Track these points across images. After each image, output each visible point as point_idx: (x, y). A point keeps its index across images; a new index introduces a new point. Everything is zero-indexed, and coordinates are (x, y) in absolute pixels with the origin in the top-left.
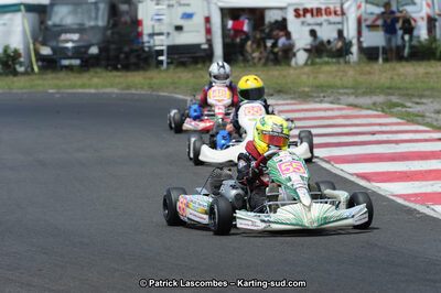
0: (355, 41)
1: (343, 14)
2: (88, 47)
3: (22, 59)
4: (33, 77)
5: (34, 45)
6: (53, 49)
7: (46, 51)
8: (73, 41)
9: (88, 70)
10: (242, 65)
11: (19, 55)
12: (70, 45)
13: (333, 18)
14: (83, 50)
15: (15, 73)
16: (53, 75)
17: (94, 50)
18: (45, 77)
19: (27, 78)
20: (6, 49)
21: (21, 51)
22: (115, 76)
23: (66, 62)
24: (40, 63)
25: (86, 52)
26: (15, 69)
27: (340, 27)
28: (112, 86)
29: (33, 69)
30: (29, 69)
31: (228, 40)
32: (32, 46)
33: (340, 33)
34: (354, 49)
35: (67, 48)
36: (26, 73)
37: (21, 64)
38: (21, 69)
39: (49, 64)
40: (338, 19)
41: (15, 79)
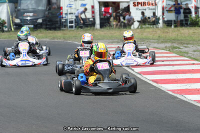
0: (161, 18)
1: (156, 5)
2: (37, 19)
3: (6, 25)
4: (11, 33)
6: (21, 20)
7: (17, 21)
8: (30, 16)
9: (37, 30)
10: (108, 28)
11: (5, 23)
12: (29, 18)
13: (151, 7)
14: (35, 20)
15: (3, 31)
17: (40, 21)
19: (8, 33)
21: (6, 21)
22: (49, 33)
24: (14, 26)
25: (36, 22)
26: (3, 29)
27: (154, 11)
28: (46, 38)
29: (11, 30)
31: (102, 17)
32: (11, 19)
33: (154, 14)
34: (161, 21)
35: (27, 20)
36: (8, 31)
37: (6, 27)
38: (6, 29)
39: (19, 27)
40: (153, 7)
41: (3, 34)
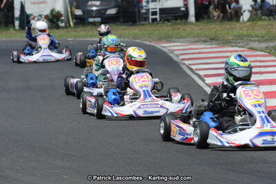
2: (106, 10)
3: (63, 18)
4: (69, 30)
5: (71, 8)
6: (83, 11)
7: (78, 12)
8: (96, 6)
10: (206, 21)
11: (61, 15)
12: (94, 8)
14: (103, 12)
15: (58, 27)
16: (83, 28)
17: (112, 11)
18: (77, 29)
19: (65, 30)
20: (52, 11)
21: (62, 12)
23: (91, 20)
24: (74, 21)
25: (105, 13)
26: (58, 24)
29: (70, 25)
30: (68, 25)
32: (69, 9)
35: (92, 11)
36: (65, 27)
37: (62, 21)
38: (63, 25)
39: (81, 21)
41: (58, 31)
